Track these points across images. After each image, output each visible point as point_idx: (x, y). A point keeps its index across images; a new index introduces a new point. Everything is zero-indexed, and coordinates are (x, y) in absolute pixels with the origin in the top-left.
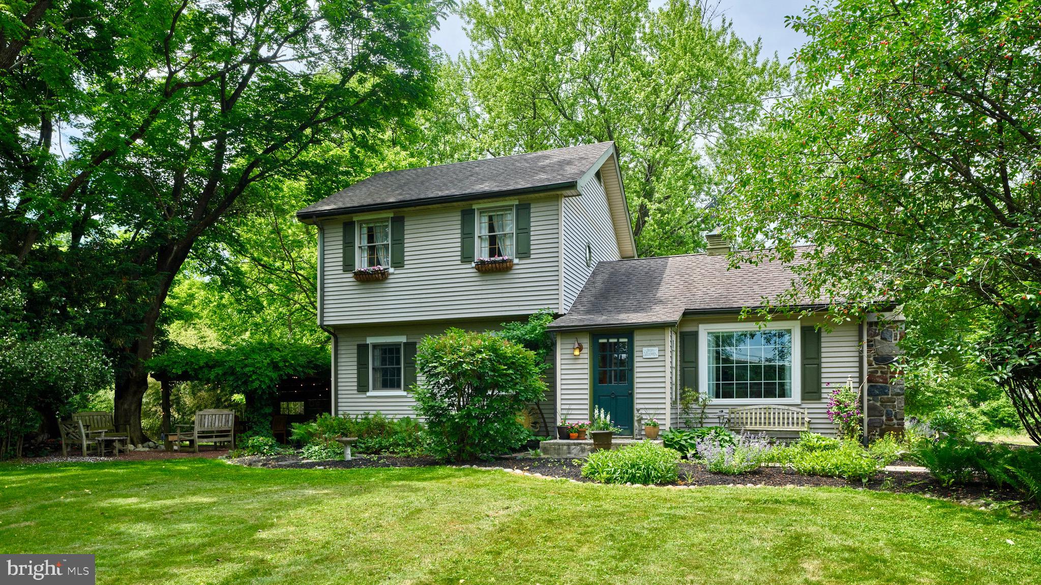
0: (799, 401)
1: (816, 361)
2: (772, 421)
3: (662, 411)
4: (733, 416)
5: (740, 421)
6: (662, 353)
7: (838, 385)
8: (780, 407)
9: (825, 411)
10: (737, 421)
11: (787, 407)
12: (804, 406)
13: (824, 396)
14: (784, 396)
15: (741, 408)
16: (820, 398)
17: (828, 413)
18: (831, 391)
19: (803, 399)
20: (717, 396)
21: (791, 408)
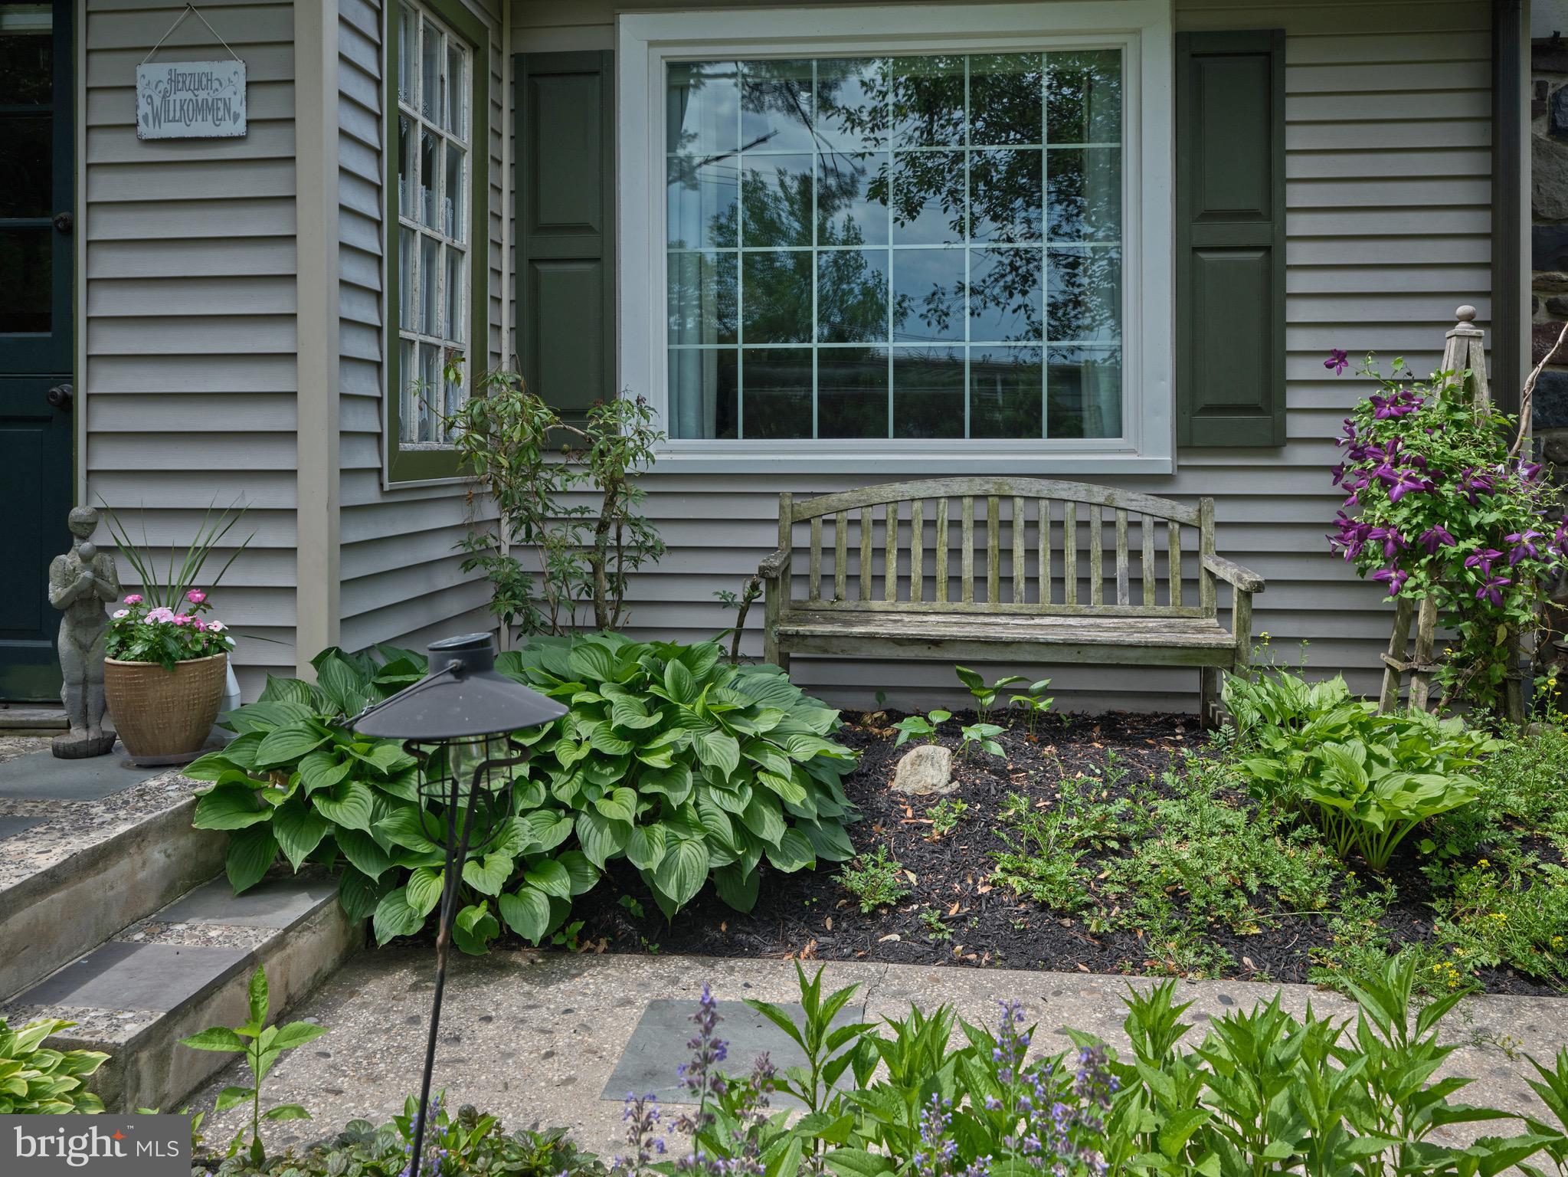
0: (1161, 456)
1: (1256, 231)
2: (1019, 569)
3: (268, 536)
4: (801, 537)
5: (842, 567)
6: (271, 105)
7: (1397, 368)
8: (1063, 490)
9: (1326, 513)
10: (827, 566)
11: (1100, 493)
12: (1190, 484)
13: (1297, 427)
14: (1078, 432)
15: (846, 495)
16: (1277, 441)
17: (1343, 527)
18: (1360, 399)
19: (1184, 445)
20: (724, 428)
21: (1122, 496)
